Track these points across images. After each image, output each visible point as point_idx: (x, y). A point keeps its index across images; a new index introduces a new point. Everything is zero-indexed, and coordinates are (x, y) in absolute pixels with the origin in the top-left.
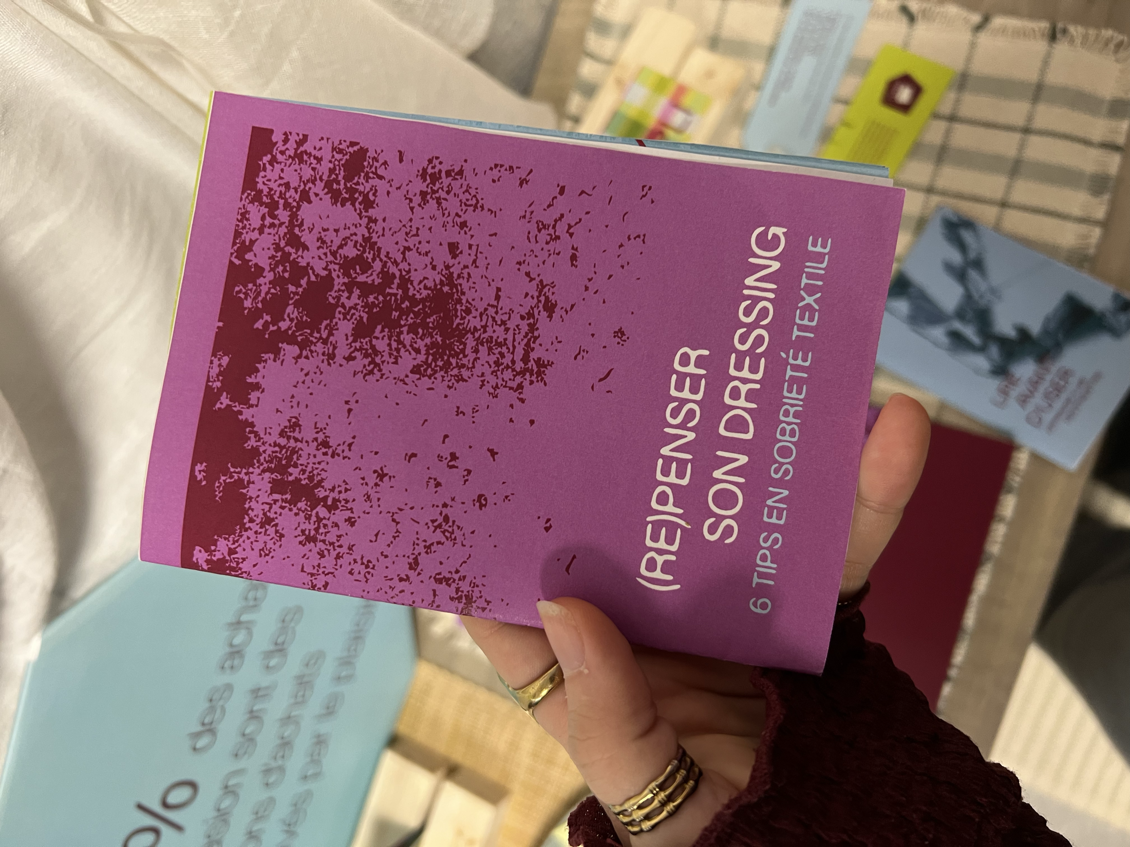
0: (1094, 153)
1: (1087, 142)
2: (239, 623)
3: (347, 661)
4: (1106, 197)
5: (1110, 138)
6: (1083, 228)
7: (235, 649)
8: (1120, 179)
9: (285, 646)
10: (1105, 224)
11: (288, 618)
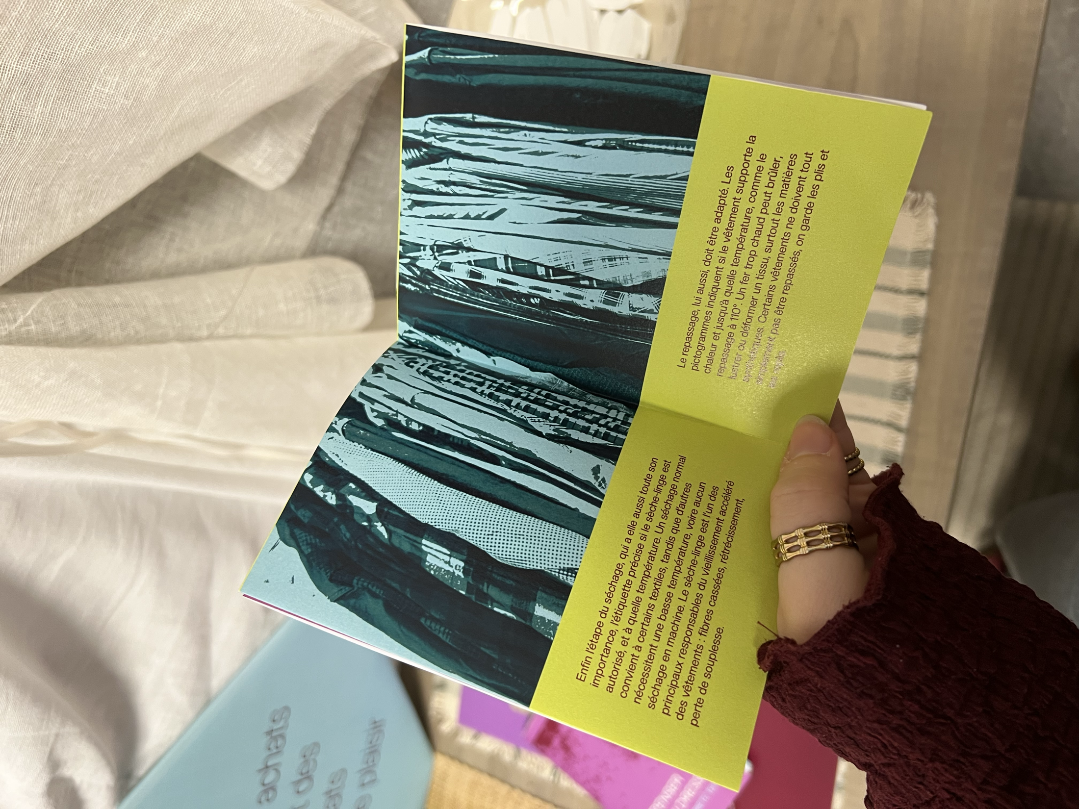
0: (904, 299)
1: (896, 291)
2: (267, 767)
3: (369, 770)
4: (918, 337)
5: (914, 285)
6: (901, 366)
7: (268, 787)
8: (927, 320)
9: (310, 773)
10: (919, 358)
11: (307, 754)
